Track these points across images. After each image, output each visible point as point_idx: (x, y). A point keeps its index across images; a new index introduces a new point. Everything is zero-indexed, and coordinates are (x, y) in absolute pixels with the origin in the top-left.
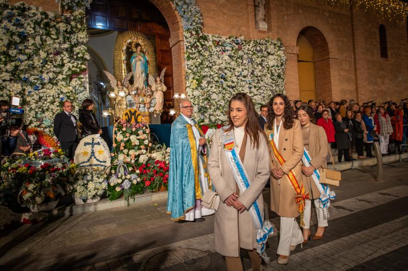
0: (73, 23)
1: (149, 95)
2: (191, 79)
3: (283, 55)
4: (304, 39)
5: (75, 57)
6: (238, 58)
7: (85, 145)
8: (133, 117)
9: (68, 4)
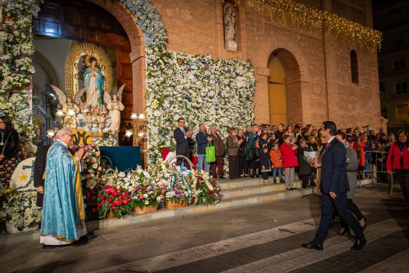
0: (16, 33)
1: (103, 114)
2: (151, 99)
3: (252, 77)
4: (276, 60)
5: (17, 70)
6: (204, 78)
7: (24, 169)
8: (82, 139)
9: (11, 11)
